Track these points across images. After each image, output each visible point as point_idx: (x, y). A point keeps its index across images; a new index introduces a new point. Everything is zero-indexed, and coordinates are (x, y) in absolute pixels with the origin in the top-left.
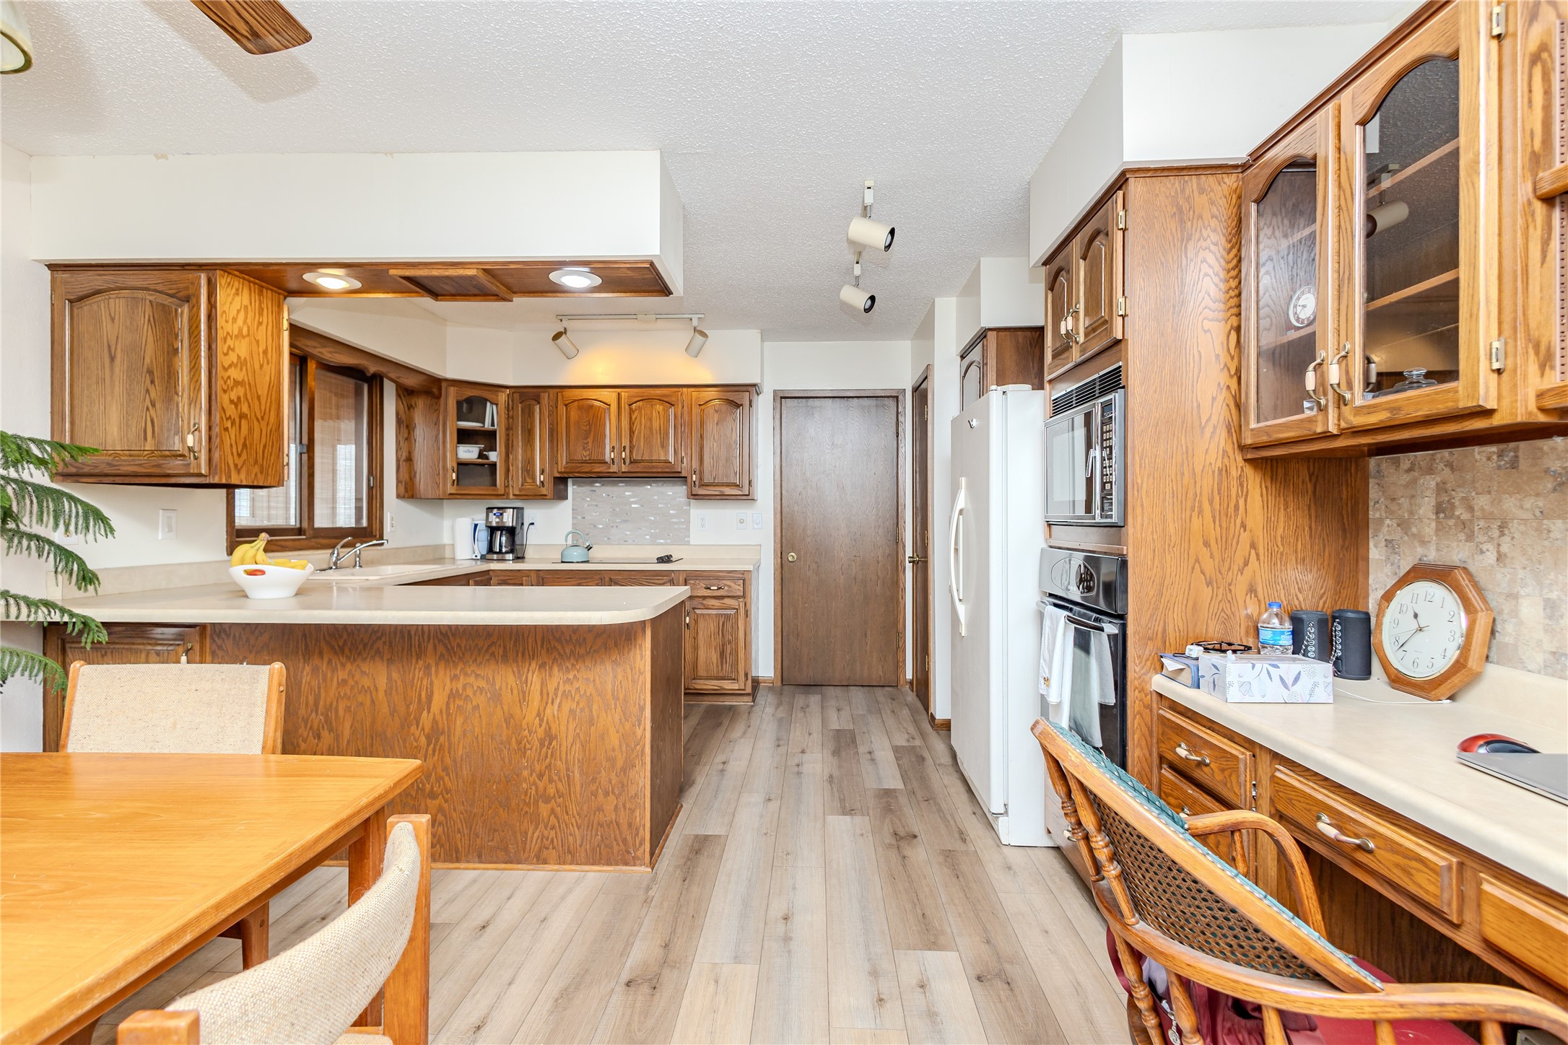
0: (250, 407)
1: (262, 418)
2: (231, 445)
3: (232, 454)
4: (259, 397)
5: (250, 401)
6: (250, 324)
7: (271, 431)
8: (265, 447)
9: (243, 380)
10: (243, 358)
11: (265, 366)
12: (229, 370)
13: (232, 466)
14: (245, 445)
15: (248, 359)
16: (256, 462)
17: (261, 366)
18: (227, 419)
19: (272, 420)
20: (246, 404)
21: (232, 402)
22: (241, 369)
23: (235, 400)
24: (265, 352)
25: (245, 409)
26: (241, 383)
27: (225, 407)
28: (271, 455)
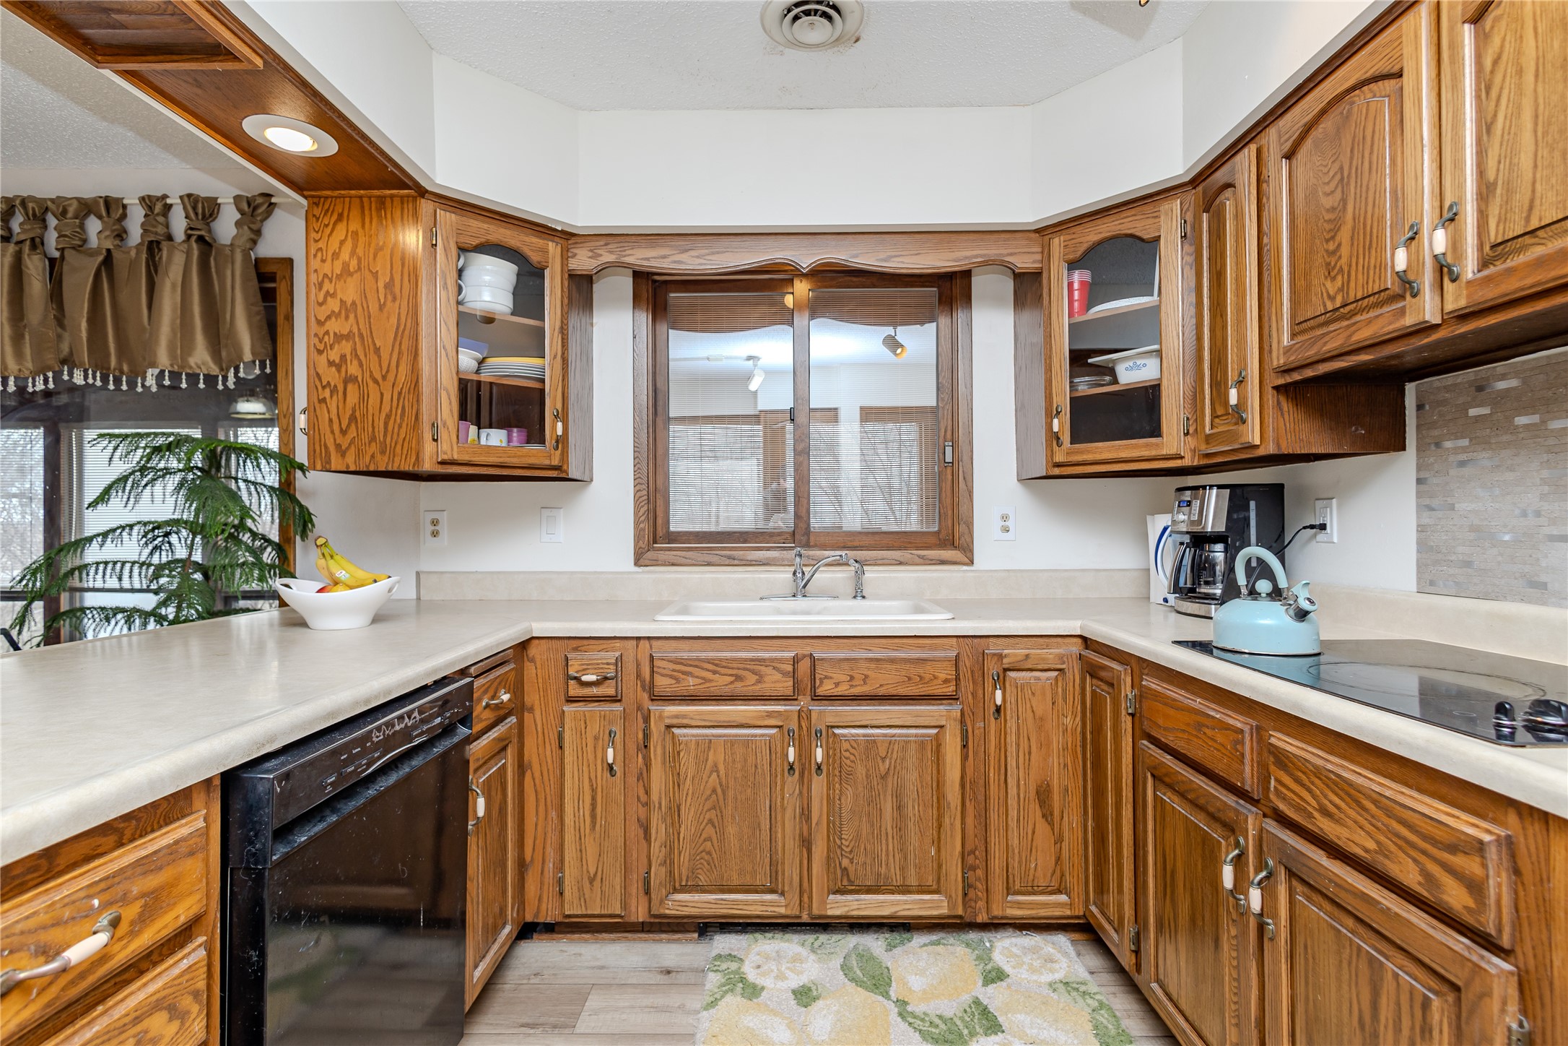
0: (361, 365)
1: (384, 378)
2: (331, 420)
3: (332, 432)
4: (377, 350)
5: (362, 357)
6: (361, 254)
7: (400, 394)
8: (388, 417)
9: (350, 331)
10: (349, 304)
11: (389, 304)
12: (328, 323)
13: (332, 448)
14: (353, 418)
15: (358, 303)
16: (373, 439)
17: (381, 307)
18: (324, 387)
19: (401, 378)
20: (355, 362)
21: (331, 363)
22: (347, 318)
23: (337, 361)
24: (389, 286)
25: (353, 369)
26: (348, 337)
27: (320, 372)
28: (400, 426)
